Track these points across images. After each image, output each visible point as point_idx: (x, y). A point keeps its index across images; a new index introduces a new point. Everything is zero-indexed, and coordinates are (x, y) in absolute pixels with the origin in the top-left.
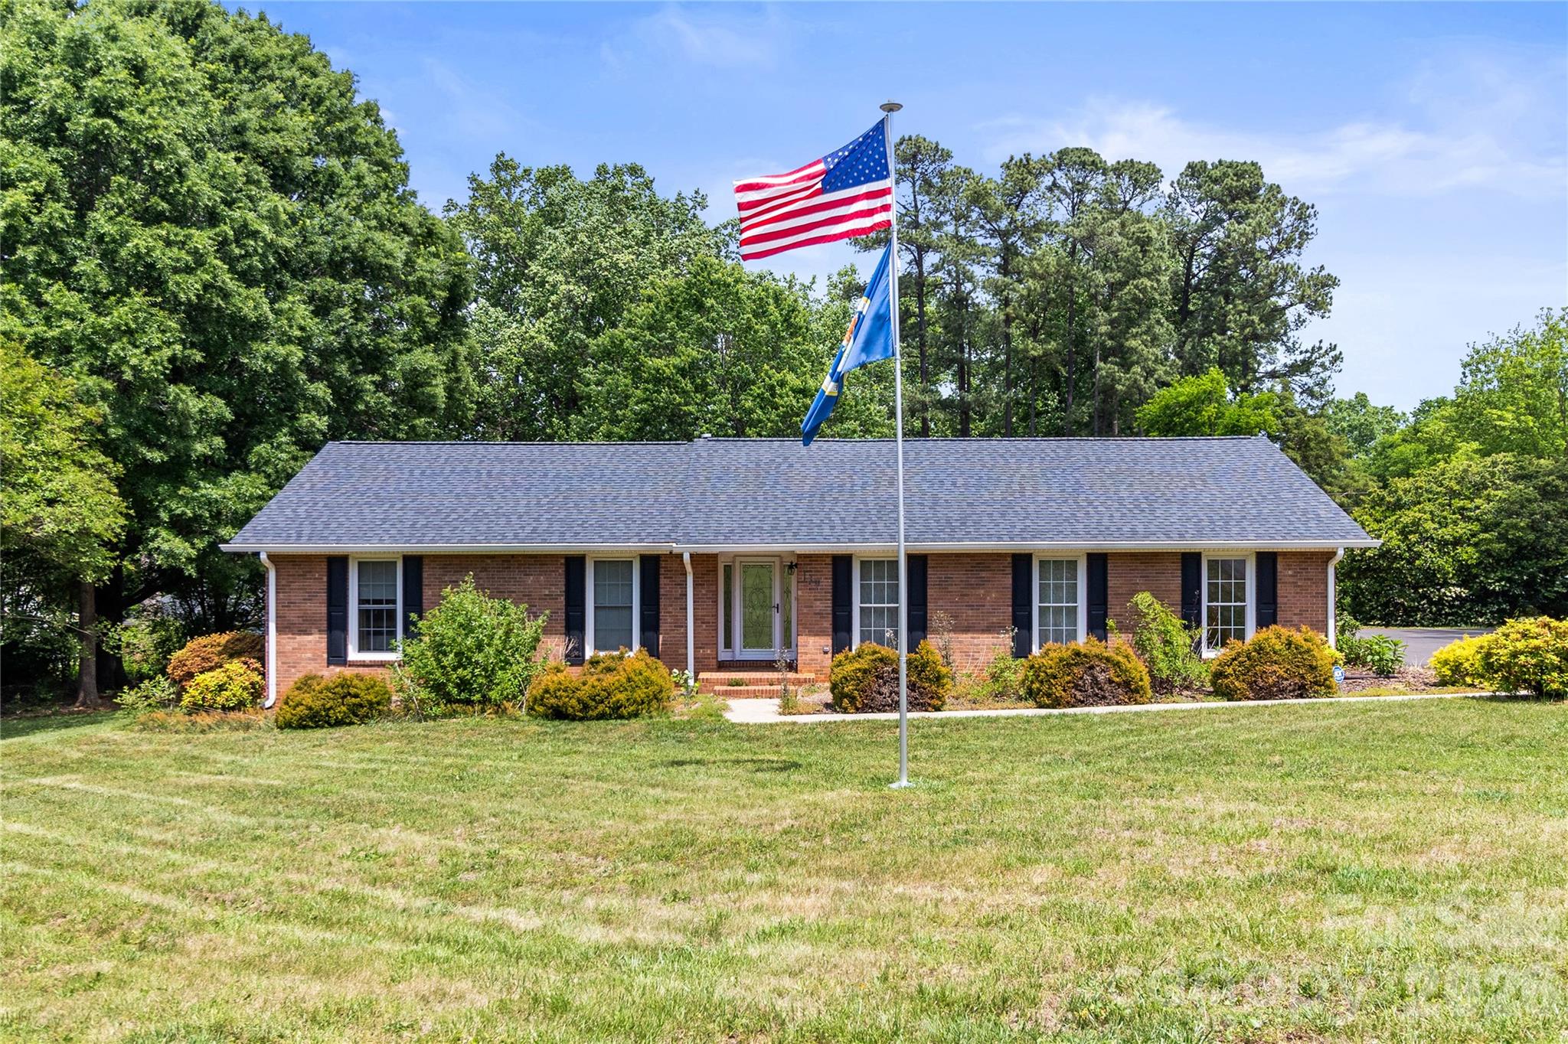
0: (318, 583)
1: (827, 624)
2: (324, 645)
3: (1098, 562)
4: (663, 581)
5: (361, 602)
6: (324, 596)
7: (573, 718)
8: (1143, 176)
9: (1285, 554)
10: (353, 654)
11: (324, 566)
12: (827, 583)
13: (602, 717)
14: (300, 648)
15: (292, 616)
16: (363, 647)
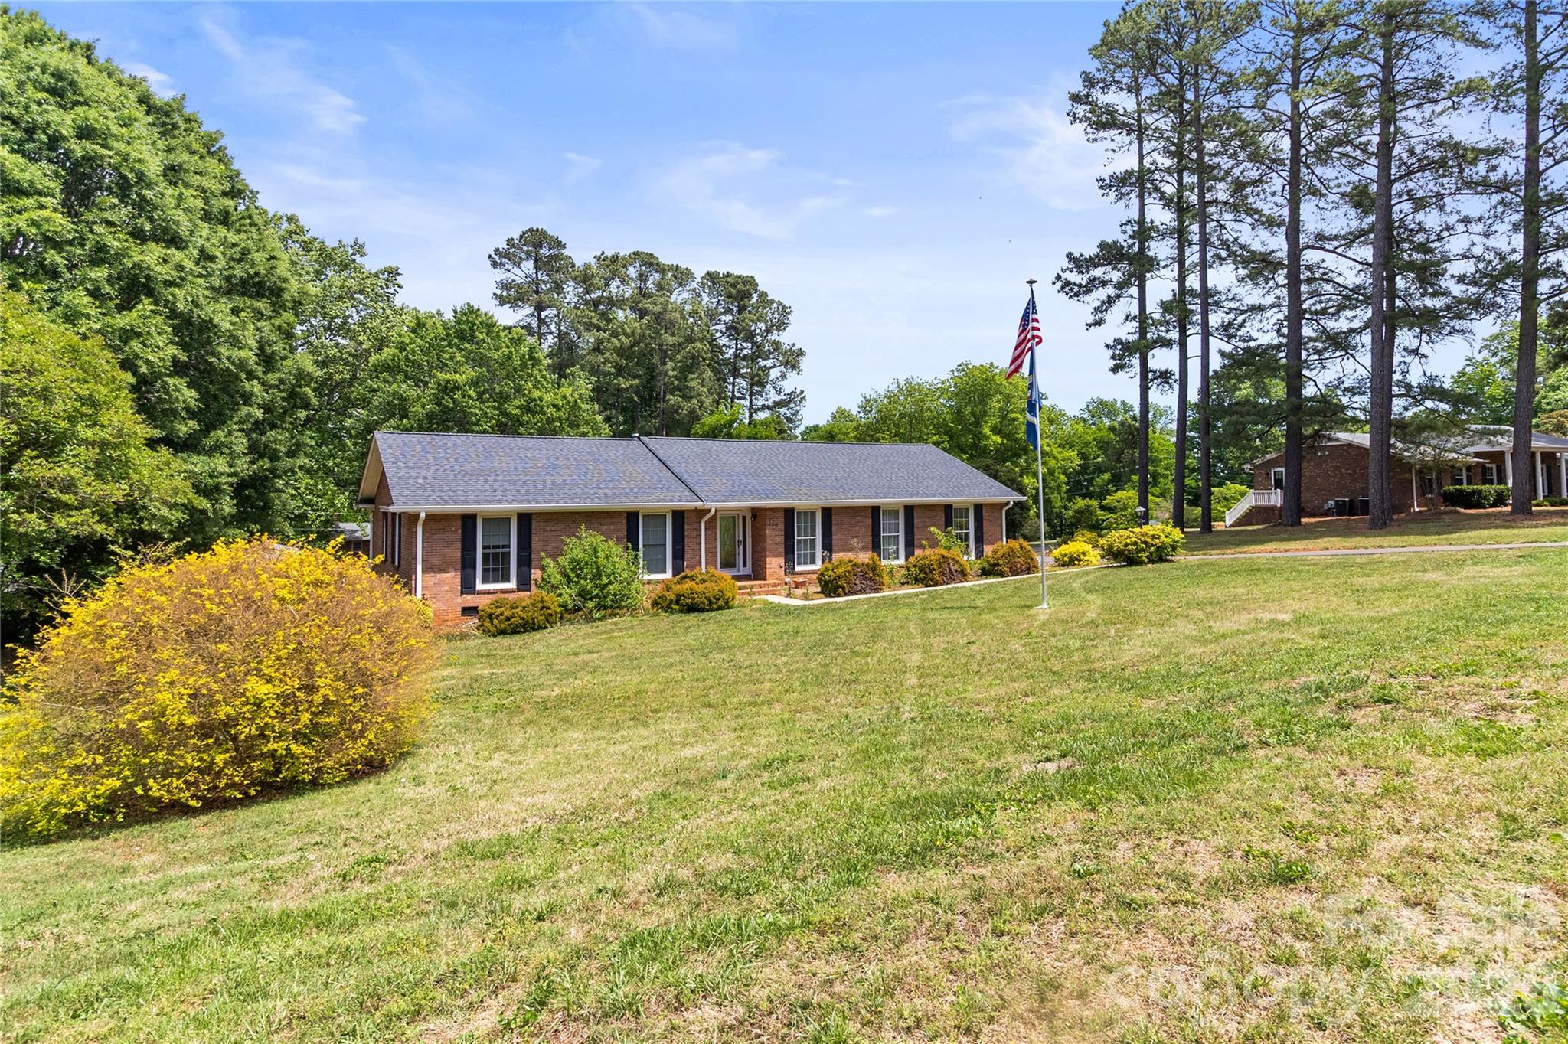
0: (455, 535)
1: (782, 550)
2: (459, 580)
3: (910, 510)
4: (686, 527)
5: (484, 547)
6: (459, 544)
7: (702, 610)
8: (682, 276)
9: (987, 505)
10: (480, 586)
11: (460, 522)
12: (781, 525)
13: (719, 608)
14: (439, 583)
15: (434, 559)
16: (484, 581)
